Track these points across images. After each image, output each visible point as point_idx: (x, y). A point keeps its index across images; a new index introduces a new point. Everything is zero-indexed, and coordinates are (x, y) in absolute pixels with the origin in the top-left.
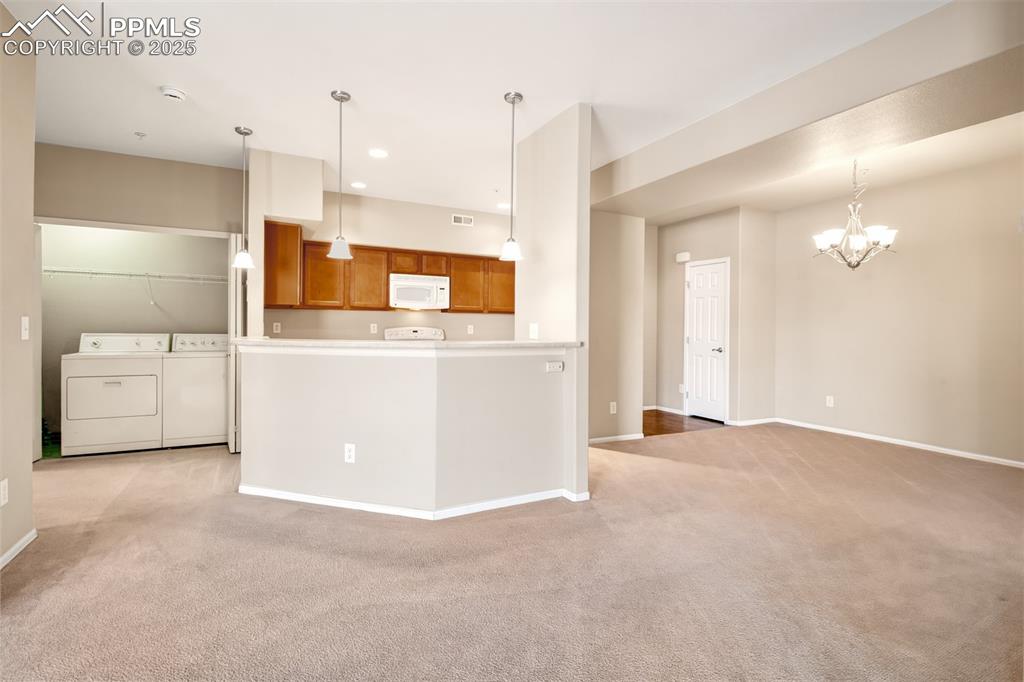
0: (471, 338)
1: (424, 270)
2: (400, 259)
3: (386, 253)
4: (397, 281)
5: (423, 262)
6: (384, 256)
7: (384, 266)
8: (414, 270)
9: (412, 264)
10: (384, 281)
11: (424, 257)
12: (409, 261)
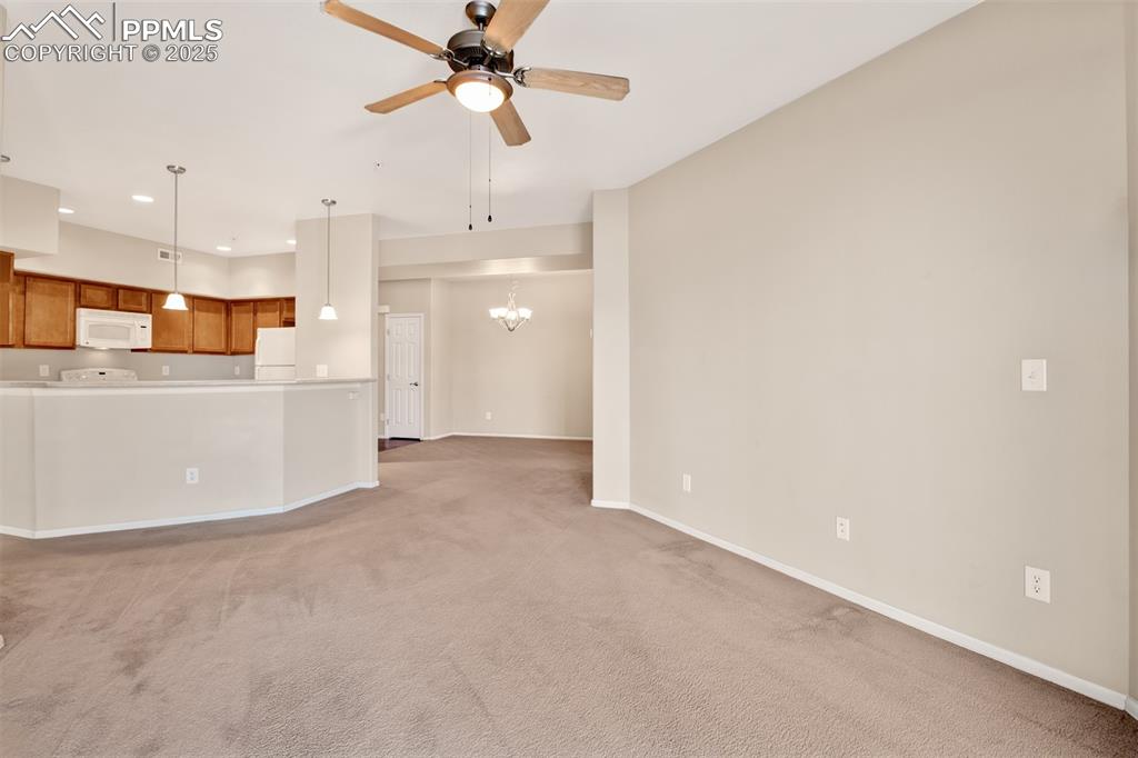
0: (165, 378)
1: (121, 305)
2: (89, 292)
3: (73, 285)
4: (86, 317)
5: (119, 297)
6: (70, 288)
7: (71, 299)
8: (109, 304)
9: (106, 298)
10: (70, 315)
11: (121, 291)
12: (101, 295)
